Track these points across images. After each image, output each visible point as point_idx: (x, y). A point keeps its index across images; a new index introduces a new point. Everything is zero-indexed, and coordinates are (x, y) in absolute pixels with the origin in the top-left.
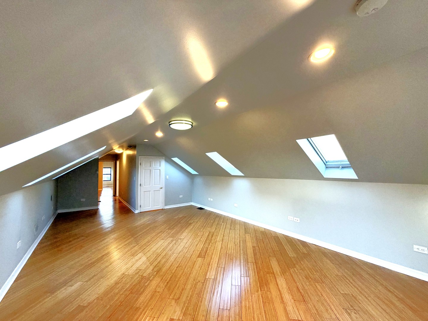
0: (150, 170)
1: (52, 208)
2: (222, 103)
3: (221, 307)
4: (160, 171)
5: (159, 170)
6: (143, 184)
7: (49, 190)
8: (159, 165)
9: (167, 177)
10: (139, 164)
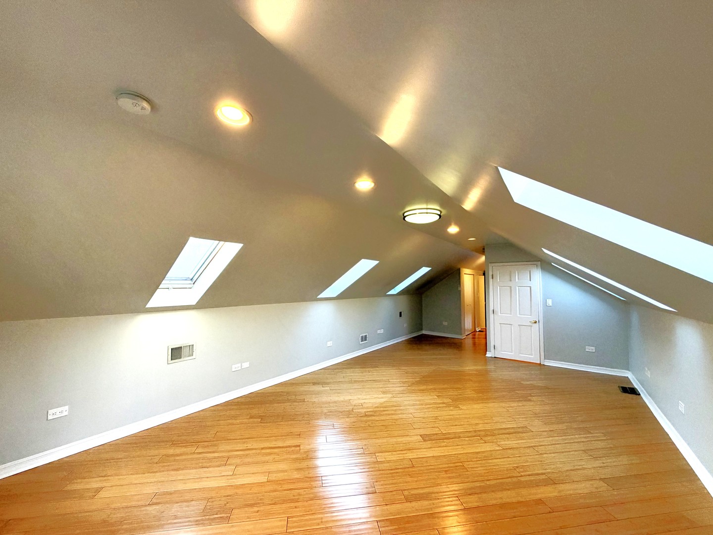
0: (511, 287)
1: (405, 325)
2: (364, 184)
3: (323, 478)
4: (531, 289)
5: (529, 288)
6: (498, 309)
7: (404, 304)
8: (529, 279)
9: (550, 302)
10: (490, 277)
